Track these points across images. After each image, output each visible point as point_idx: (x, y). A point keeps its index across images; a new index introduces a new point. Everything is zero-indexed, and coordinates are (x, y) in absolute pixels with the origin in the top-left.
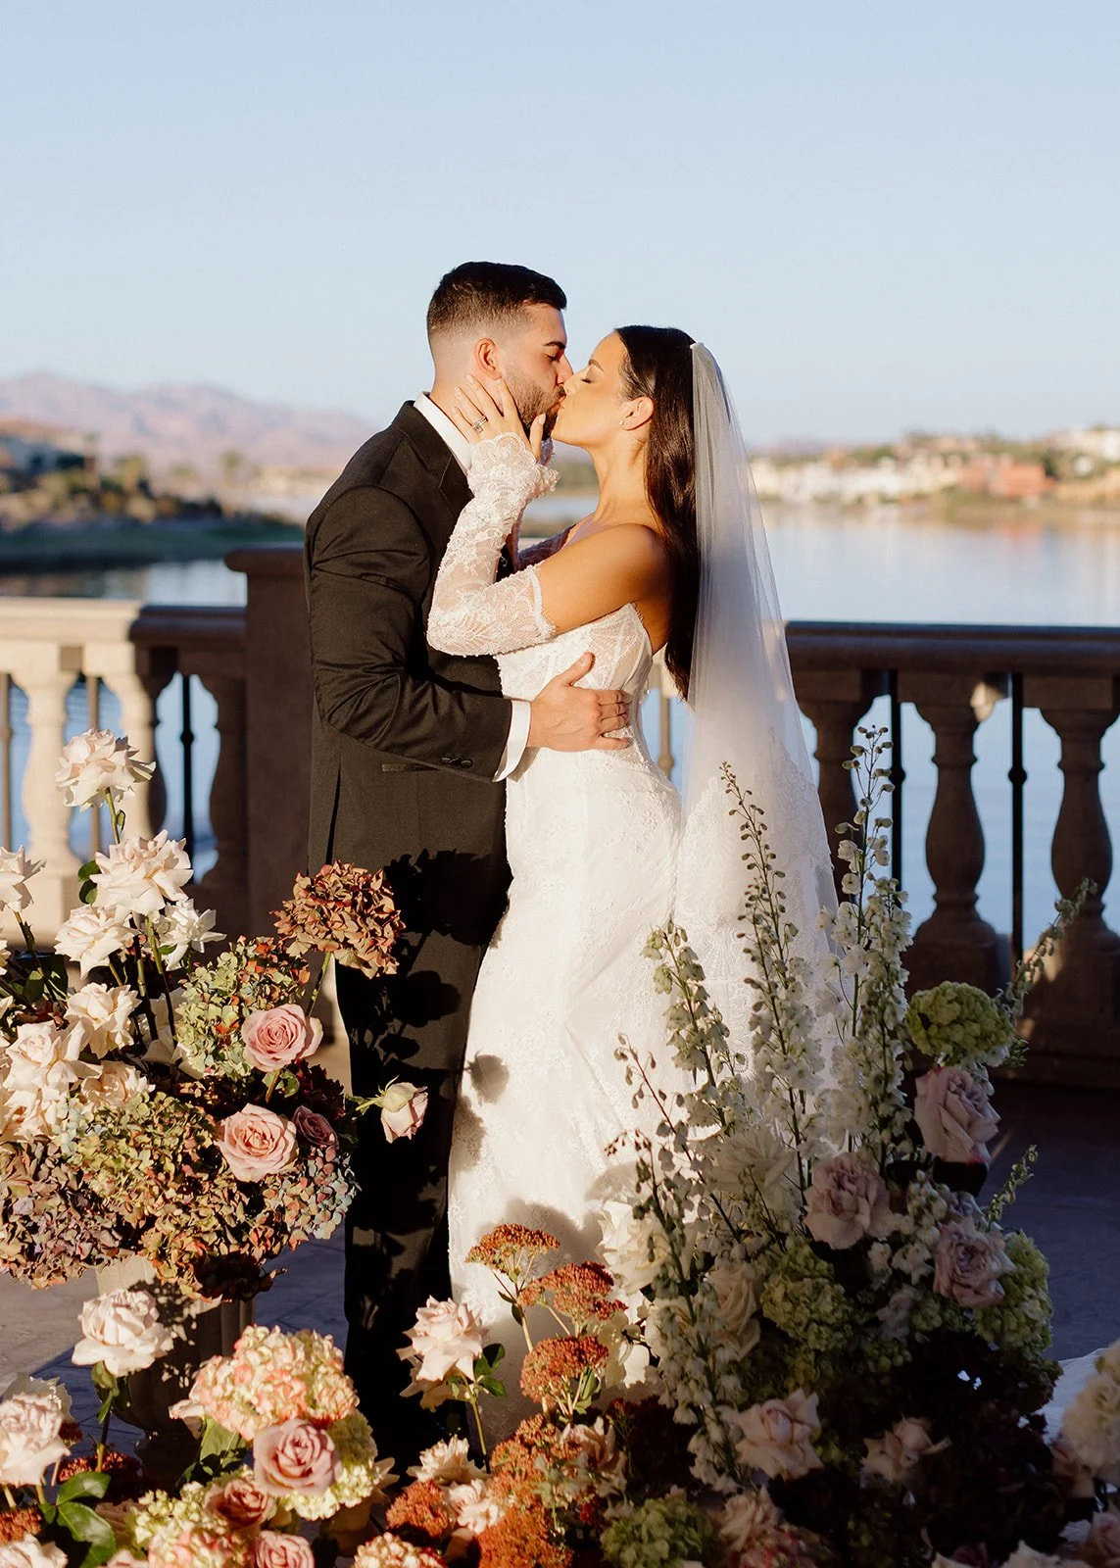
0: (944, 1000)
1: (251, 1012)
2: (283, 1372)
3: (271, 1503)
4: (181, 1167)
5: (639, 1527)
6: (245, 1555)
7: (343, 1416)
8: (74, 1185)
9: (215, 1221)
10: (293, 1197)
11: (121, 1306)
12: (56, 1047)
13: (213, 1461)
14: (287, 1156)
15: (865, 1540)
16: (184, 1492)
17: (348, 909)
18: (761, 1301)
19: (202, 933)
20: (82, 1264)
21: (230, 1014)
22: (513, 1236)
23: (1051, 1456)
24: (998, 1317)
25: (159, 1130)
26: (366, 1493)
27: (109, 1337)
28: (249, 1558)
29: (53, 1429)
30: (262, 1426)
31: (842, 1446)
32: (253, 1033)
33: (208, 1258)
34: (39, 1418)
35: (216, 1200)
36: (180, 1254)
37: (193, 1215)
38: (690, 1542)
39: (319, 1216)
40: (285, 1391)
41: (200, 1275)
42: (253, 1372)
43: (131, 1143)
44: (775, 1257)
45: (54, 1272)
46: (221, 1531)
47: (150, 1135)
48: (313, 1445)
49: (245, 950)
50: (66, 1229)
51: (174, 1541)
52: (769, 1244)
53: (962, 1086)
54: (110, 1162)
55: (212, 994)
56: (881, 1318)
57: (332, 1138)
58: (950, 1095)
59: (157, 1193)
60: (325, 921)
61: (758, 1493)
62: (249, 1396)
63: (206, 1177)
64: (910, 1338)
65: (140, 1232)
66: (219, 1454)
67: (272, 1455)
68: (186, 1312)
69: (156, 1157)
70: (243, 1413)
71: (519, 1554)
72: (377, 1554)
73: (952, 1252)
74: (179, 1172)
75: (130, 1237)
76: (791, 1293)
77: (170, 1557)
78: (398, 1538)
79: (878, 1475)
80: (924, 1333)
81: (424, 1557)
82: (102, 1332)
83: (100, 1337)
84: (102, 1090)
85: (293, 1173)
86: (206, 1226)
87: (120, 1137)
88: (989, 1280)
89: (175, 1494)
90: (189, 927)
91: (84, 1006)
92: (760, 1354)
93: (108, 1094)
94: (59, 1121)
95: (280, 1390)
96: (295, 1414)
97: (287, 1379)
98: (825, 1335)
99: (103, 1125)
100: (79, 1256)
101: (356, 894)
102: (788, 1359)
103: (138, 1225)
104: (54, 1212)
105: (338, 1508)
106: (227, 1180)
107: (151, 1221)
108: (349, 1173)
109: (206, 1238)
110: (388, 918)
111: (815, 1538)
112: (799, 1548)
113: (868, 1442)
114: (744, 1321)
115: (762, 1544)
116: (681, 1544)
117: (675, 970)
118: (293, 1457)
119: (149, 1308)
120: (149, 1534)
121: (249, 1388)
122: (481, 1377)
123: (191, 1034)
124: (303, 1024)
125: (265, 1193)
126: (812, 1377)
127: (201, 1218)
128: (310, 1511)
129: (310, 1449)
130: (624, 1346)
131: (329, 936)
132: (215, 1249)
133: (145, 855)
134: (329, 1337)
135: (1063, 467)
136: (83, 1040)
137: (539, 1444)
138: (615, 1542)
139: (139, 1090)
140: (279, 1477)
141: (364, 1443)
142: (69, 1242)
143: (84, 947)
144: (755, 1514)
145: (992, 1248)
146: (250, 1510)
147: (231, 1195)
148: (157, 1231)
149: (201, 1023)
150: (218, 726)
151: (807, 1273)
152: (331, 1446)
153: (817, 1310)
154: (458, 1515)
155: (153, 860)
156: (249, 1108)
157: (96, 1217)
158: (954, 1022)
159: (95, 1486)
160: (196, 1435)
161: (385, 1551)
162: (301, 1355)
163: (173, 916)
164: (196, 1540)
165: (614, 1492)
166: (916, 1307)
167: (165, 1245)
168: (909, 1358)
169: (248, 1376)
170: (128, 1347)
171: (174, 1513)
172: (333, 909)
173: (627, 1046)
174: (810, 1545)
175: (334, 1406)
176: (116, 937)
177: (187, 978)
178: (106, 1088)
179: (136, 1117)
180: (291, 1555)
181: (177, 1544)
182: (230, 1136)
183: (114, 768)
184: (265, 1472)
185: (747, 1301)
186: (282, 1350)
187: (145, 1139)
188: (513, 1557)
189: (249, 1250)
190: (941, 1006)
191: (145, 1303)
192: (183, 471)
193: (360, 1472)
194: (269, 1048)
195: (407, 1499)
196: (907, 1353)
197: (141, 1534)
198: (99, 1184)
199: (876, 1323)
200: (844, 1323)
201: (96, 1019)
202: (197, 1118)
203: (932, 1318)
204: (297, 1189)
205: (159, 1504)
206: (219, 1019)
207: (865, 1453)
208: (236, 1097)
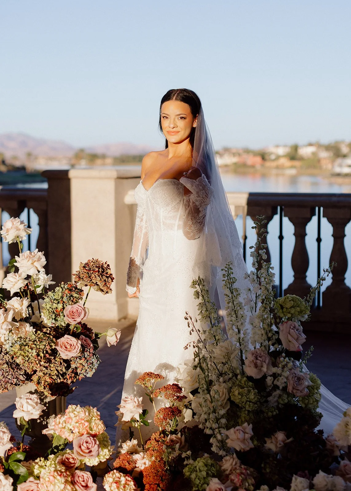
0: (288, 300)
1: (66, 305)
2: (82, 419)
3: (78, 461)
4: (45, 355)
5: (196, 467)
6: (71, 478)
7: (101, 433)
8: (11, 361)
9: (56, 372)
10: (80, 364)
11: (28, 399)
12: (5, 317)
13: (57, 447)
14: (78, 351)
15: (268, 470)
16: (49, 458)
17: (97, 273)
18: (231, 395)
19: (48, 282)
20: (14, 386)
21: (60, 306)
22: (150, 375)
23: (326, 443)
24: (307, 399)
25: (38, 343)
26: (108, 457)
27: (25, 409)
28: (72, 479)
29: (8, 439)
30: (75, 437)
31: (258, 440)
32: (67, 312)
33: (54, 384)
34: (3, 435)
35: (56, 365)
36: (44, 382)
37: (49, 370)
38: (212, 471)
39: (88, 370)
40: (82, 425)
41: (51, 389)
42: (72, 420)
43: (30, 347)
44: (234, 381)
45: (4, 388)
46: (63, 470)
47: (35, 345)
48: (92, 443)
49: (64, 286)
50: (8, 375)
51: (49, 474)
52: (232, 377)
53: (295, 327)
54: (23, 353)
55: (54, 300)
56: (269, 400)
57: (91, 345)
58: (291, 329)
59: (38, 363)
60: (90, 277)
61: (233, 456)
62: (71, 427)
63: (53, 358)
64: (278, 406)
65: (32, 375)
66: (58, 445)
67: (79, 446)
68: (45, 401)
69: (37, 352)
70: (69, 432)
71: (156, 476)
72: (112, 476)
73: (293, 379)
74: (45, 356)
75: (29, 377)
76: (241, 392)
77: (47, 479)
78: (118, 471)
79: (270, 449)
80: (282, 404)
81: (127, 477)
82: (22, 407)
83: (22, 409)
84: (19, 331)
85: (80, 356)
86: (53, 373)
87: (26, 345)
88: (305, 388)
89: (46, 458)
90: (44, 279)
91: (13, 304)
92: (230, 412)
93: (21, 332)
94: (5, 341)
95: (81, 425)
96: (86, 433)
97: (83, 422)
98: (251, 406)
99: (20, 342)
100: (12, 383)
101: (99, 269)
102: (239, 413)
103: (31, 373)
104: (5, 369)
105: (99, 462)
106: (59, 359)
107: (35, 372)
108: (97, 356)
109: (53, 377)
110: (110, 276)
111: (252, 469)
112: (247, 473)
113: (266, 439)
114: (225, 401)
115: (235, 472)
116: (210, 472)
117: (200, 292)
118: (86, 446)
119: (38, 400)
120: (39, 472)
121: (71, 425)
122: (141, 420)
123: (47, 313)
124: (83, 310)
125: (71, 363)
126: (247, 418)
127: (52, 371)
128: (90, 463)
129: (91, 444)
130: (185, 409)
131: (91, 282)
132: (56, 381)
133: (31, 257)
134: (96, 408)
135: (266, 157)
136: (13, 315)
137: (161, 441)
138: (188, 472)
139: (30, 331)
140: (81, 453)
141: (107, 441)
142: (9, 379)
143: (12, 286)
144: (232, 462)
145: (305, 378)
146: (72, 463)
147: (61, 364)
148: (37, 375)
149: (50, 309)
150: (39, 224)
151: (245, 386)
152: (98, 443)
153: (249, 398)
154: (136, 464)
155: (34, 258)
156: (66, 336)
157: (18, 371)
158: (291, 307)
159: (21, 456)
160: (50, 439)
161: (114, 476)
162: (87, 414)
163: (39, 276)
164: (56, 474)
165: (187, 456)
166: (280, 396)
167: (39, 379)
168: (278, 413)
169: (70, 421)
170: (31, 412)
171: (47, 465)
172: (92, 273)
173: (188, 315)
174: (251, 472)
175: (98, 430)
176: (22, 283)
177: (45, 295)
178: (20, 330)
179: (31, 339)
180: (85, 478)
181: (49, 475)
182: (60, 345)
183: (20, 230)
184: (77, 451)
185: (226, 395)
186: (81, 412)
187: (34, 346)
188: (154, 477)
189: (67, 381)
190: (287, 302)
191: (36, 398)
192: (15, 158)
193: (106, 451)
194: (73, 317)
195: (120, 459)
196: (277, 411)
197: (36, 472)
198: (19, 360)
199: (267, 401)
200: (257, 402)
201: (16, 308)
202: (50, 339)
203: (285, 400)
204: (81, 362)
205: (42, 462)
206: (57, 308)
207: (265, 443)
208: (61, 333)
